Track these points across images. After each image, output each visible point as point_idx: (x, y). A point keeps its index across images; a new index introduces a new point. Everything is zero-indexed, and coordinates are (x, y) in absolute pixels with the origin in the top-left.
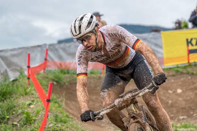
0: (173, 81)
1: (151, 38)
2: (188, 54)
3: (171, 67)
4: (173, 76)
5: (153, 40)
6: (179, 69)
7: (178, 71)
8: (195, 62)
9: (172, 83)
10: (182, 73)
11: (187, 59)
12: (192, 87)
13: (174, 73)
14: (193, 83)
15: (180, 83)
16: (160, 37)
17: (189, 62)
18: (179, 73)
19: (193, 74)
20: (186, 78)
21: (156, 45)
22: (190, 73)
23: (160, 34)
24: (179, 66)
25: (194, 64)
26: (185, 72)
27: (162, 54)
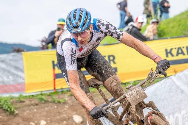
0: (35, 110)
1: (10, 60)
2: (54, 80)
3: (34, 94)
4: (37, 105)
5: (12, 62)
6: (43, 97)
7: (42, 99)
8: (62, 89)
9: (35, 113)
10: (46, 102)
11: (53, 85)
12: (58, 118)
13: (37, 101)
14: (60, 113)
15: (44, 113)
16: (22, 59)
17: (55, 89)
18: (43, 102)
19: (59, 102)
20: (51, 107)
21: (17, 68)
22: (56, 102)
23: (22, 54)
24: (43, 93)
25: (61, 90)
26: (50, 100)
27: (23, 79)
